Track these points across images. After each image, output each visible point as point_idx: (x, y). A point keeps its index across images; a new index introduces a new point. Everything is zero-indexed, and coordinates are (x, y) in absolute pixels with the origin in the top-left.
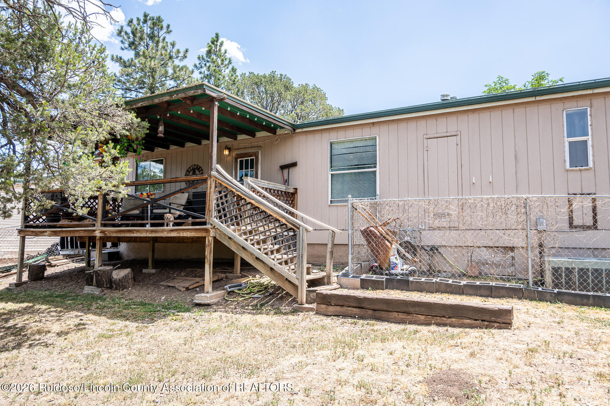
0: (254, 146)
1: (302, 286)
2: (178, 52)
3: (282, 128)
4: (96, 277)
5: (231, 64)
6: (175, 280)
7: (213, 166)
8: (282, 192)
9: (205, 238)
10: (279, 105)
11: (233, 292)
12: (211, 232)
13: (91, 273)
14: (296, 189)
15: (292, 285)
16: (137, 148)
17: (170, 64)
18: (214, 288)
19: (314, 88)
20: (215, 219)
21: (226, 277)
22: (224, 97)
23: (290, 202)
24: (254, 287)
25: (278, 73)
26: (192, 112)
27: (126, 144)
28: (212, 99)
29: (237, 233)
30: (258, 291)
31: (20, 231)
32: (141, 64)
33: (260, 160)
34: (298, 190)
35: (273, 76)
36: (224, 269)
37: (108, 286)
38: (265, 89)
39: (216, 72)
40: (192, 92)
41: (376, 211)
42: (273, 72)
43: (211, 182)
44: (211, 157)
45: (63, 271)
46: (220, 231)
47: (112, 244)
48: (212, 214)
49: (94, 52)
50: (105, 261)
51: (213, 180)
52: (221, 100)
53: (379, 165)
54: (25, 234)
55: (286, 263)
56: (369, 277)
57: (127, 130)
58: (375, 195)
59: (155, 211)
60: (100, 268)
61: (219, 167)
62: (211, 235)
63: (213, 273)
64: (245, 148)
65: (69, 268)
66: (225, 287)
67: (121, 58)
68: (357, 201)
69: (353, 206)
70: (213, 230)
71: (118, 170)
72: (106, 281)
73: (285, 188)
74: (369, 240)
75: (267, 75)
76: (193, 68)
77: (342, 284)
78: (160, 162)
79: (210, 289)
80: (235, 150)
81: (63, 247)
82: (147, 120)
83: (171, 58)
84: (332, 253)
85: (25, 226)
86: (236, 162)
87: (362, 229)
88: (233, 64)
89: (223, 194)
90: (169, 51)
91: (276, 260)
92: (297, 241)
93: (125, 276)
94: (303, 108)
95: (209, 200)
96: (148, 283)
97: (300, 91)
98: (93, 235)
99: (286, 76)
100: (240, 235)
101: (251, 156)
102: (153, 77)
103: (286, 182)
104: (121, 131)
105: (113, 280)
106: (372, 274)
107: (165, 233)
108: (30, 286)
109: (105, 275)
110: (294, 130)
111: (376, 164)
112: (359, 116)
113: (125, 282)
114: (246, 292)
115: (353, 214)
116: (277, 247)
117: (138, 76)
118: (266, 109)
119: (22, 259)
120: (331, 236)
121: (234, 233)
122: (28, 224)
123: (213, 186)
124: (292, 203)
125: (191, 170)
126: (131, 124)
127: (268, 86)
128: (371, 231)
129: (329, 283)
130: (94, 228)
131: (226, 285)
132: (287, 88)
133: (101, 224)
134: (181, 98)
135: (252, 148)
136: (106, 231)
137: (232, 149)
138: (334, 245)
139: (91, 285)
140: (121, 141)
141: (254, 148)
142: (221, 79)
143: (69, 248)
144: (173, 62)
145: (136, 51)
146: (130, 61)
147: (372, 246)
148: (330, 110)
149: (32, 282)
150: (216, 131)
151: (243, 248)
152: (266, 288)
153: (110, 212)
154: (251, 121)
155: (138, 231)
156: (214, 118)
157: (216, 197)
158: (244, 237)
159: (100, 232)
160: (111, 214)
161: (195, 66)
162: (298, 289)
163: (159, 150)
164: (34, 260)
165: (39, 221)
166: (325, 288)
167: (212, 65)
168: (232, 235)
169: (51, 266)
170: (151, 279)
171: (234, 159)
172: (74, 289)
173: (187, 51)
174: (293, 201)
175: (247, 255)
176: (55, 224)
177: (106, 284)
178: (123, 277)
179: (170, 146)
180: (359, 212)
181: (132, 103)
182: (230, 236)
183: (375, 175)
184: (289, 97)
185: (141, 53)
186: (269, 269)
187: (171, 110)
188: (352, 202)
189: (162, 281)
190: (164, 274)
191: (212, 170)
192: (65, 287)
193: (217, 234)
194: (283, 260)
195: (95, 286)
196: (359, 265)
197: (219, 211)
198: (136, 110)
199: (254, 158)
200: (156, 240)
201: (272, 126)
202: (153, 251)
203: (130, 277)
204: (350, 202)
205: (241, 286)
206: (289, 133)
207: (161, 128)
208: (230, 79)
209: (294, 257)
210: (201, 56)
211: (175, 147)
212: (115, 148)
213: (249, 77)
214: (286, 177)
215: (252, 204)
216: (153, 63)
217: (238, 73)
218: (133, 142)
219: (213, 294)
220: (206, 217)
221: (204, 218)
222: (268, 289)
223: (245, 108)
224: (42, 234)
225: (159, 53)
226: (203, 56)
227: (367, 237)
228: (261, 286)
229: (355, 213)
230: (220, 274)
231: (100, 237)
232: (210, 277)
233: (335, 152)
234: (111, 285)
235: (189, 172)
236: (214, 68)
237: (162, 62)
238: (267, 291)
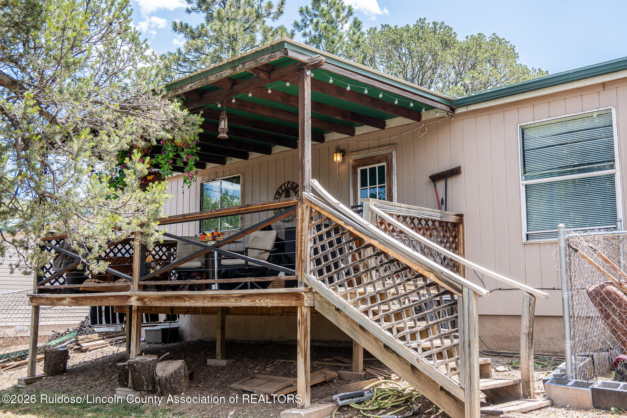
0: (384, 143)
1: (471, 402)
2: (270, 6)
3: (429, 108)
4: (131, 374)
5: (351, 14)
6: (255, 380)
7: (306, 183)
8: (434, 221)
9: (296, 308)
10: (434, 73)
11: (348, 406)
12: (305, 298)
13: (125, 366)
14: (461, 216)
15: (452, 400)
16: (188, 159)
17: (258, 27)
18: (314, 399)
19: (493, 40)
20: (312, 276)
21: (340, 377)
22: (321, 61)
23: (451, 239)
24: (386, 398)
25: (429, 21)
26: (270, 91)
27: (171, 155)
28: (301, 67)
29: (349, 300)
30: (392, 406)
31: (32, 298)
32: (215, 31)
33: (395, 167)
34: (464, 217)
35: (422, 27)
36: (338, 361)
37: (150, 388)
38: (408, 49)
39: (328, 31)
40: (266, 57)
41: (619, 252)
42: (420, 19)
43: (302, 210)
44: (303, 167)
45: (96, 360)
46: (321, 297)
47: (167, 316)
48: (306, 266)
49: (113, 9)
50: (157, 343)
51: (307, 207)
52: (316, 67)
53: (621, 163)
54: (39, 302)
55: (440, 355)
56: (609, 386)
57: (168, 131)
58: (614, 219)
59: (224, 262)
60: (138, 359)
61: (316, 183)
62: (306, 305)
63: (311, 372)
64: (369, 148)
65: (105, 355)
66: (335, 397)
67: (187, 27)
68: (577, 234)
69: (568, 245)
70: (310, 295)
71: (149, 197)
72: (147, 381)
73: (439, 214)
74: (606, 310)
75: (411, 26)
76: (293, 29)
77: (553, 398)
78: (236, 180)
79: (307, 402)
80: (352, 154)
81: (94, 322)
82: (202, 112)
83: (258, 16)
84: (530, 335)
85: (39, 289)
86: (355, 173)
87: (591, 289)
88: (355, 15)
89: (324, 230)
90: (256, 6)
91: (420, 350)
92: (459, 314)
93: (175, 372)
94: (476, 75)
95: (301, 243)
96: (212, 385)
97: (468, 47)
98: (128, 304)
99: (443, 23)
100: (356, 305)
101: (379, 162)
102: (233, 50)
103: (442, 204)
104: (158, 133)
105: (157, 378)
106: (615, 379)
107: (232, 300)
108: (45, 383)
109: (145, 370)
110: (453, 110)
111: (614, 161)
112: (574, 73)
113: (174, 383)
114: (370, 408)
115: (570, 259)
116: (422, 325)
117: (211, 50)
118: (412, 81)
119: (35, 342)
120: (526, 304)
121: (345, 301)
122: (42, 287)
123: (307, 218)
124: (453, 242)
125: (283, 192)
126: (174, 120)
127: (414, 44)
128: (609, 293)
129: (527, 396)
130: (128, 293)
131: (336, 393)
132: (445, 45)
133: (139, 286)
134: (249, 69)
135: (381, 148)
136: (145, 297)
137: (346, 152)
138: (536, 318)
139: (126, 386)
140: (165, 150)
141: (384, 148)
142: (336, 42)
143: (104, 323)
144: (264, 22)
145: (208, 13)
146: (200, 29)
147: (614, 322)
148: (524, 74)
149: (49, 378)
150: (310, 121)
151: (361, 327)
152: (407, 401)
153: (152, 266)
154: (373, 100)
155: (191, 297)
156: (304, 99)
157: (313, 236)
158: (363, 307)
159: (138, 300)
160: (153, 268)
161: (296, 25)
162: (464, 407)
163: (233, 162)
164: (58, 341)
165: (59, 282)
166: (518, 408)
167: (321, 21)
168: (341, 303)
169: (80, 350)
170: (219, 377)
171: (351, 168)
172: (103, 391)
173: (282, 3)
174: (456, 237)
175: (369, 341)
176: (77, 286)
177: (147, 386)
178: (172, 374)
179: (250, 153)
180: (583, 257)
181: (177, 87)
182: (337, 307)
183: (613, 183)
184: (450, 59)
185: (215, 15)
186: (410, 368)
187: (238, 92)
188: (566, 236)
189: (235, 381)
190: (239, 368)
191: (303, 188)
192: (91, 387)
193: (316, 302)
194: (435, 351)
195: (130, 388)
196: (589, 359)
197: (318, 262)
198: (183, 97)
199: (384, 164)
200: (226, 311)
201: (412, 105)
202: (223, 328)
203: (183, 374)
204: (562, 238)
205: (362, 396)
206: (444, 117)
207: (223, 125)
208: (352, 40)
209: (455, 346)
210: (304, 8)
211: (258, 155)
212: (142, 160)
213: (382, 33)
214: (441, 195)
215: (374, 248)
216: (232, 28)
217: (364, 29)
218: (183, 150)
219: (311, 410)
220: (297, 272)
221: (294, 274)
222: (411, 404)
223: (360, 77)
224: (60, 302)
225: (241, 11)
226: (307, 8)
227: (601, 305)
228: (400, 397)
229: (575, 259)
230: (328, 372)
231: (138, 307)
232: (306, 380)
233: (530, 144)
234: (154, 387)
235: (280, 195)
236: (325, 24)
237: (247, 25)
238: (409, 406)
